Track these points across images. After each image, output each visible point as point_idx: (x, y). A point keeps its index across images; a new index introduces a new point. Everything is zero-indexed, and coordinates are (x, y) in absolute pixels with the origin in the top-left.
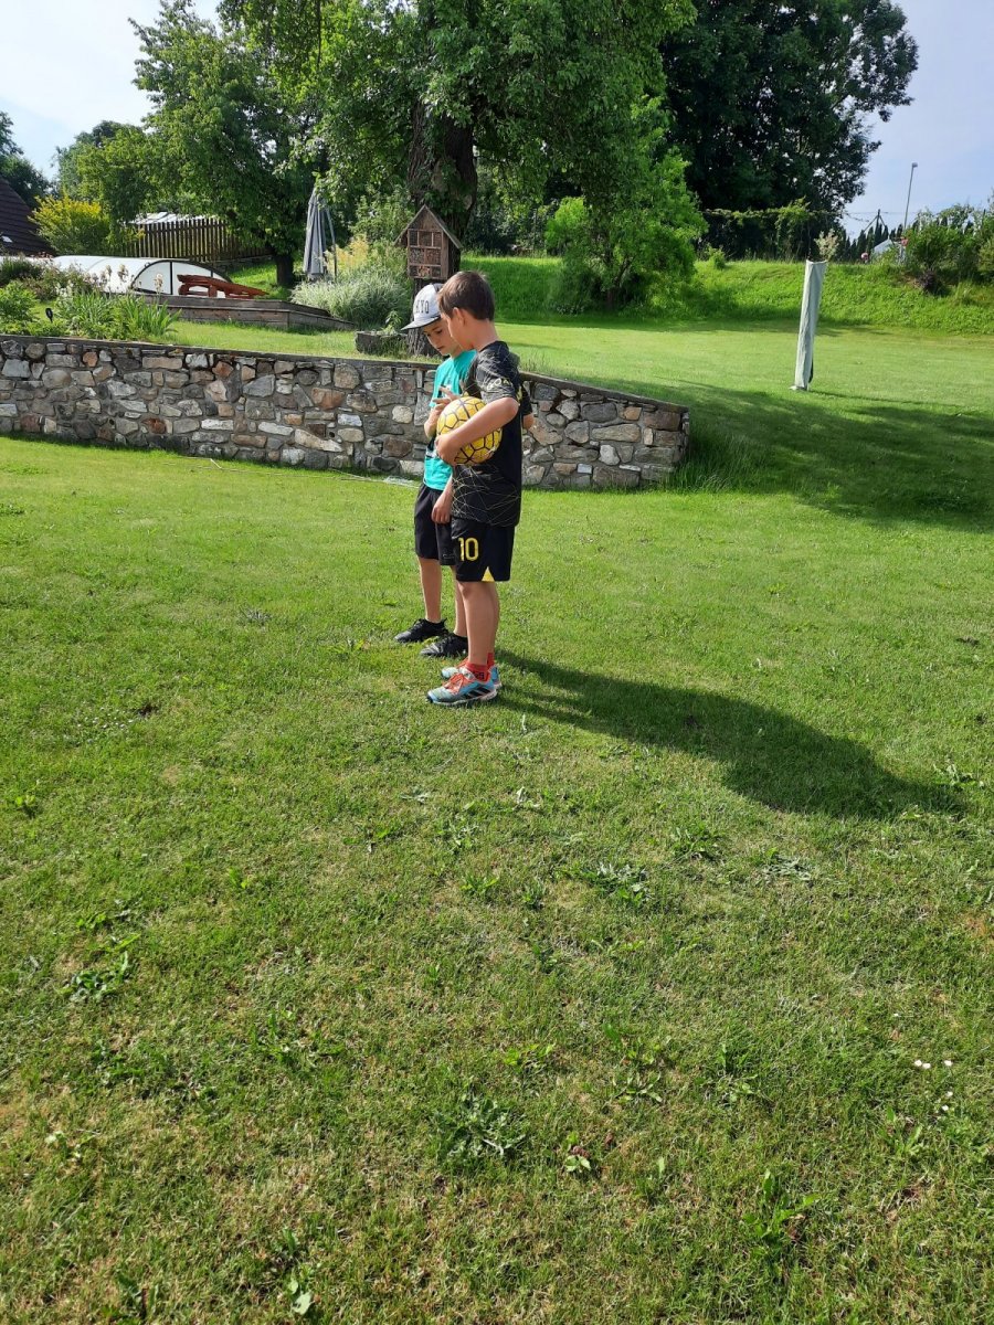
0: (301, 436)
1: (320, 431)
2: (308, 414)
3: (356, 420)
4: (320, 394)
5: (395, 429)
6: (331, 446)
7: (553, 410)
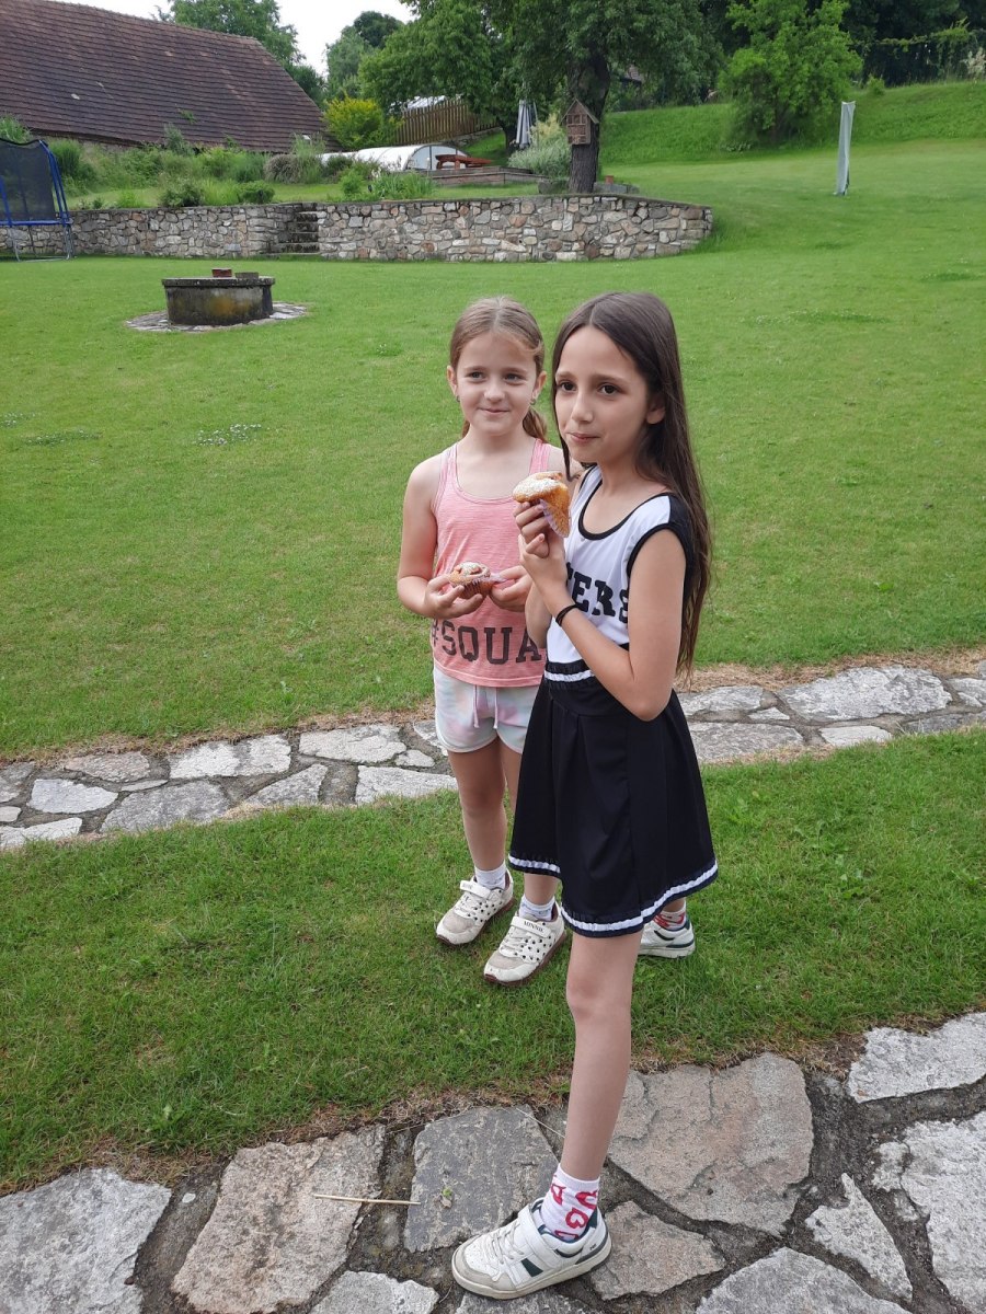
0: (505, 244)
1: (513, 241)
2: (508, 231)
3: (533, 231)
4: (515, 218)
5: (553, 234)
6: (520, 248)
7: (635, 215)
